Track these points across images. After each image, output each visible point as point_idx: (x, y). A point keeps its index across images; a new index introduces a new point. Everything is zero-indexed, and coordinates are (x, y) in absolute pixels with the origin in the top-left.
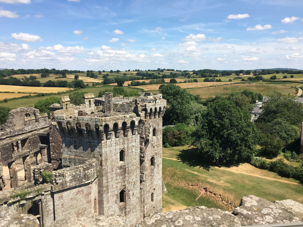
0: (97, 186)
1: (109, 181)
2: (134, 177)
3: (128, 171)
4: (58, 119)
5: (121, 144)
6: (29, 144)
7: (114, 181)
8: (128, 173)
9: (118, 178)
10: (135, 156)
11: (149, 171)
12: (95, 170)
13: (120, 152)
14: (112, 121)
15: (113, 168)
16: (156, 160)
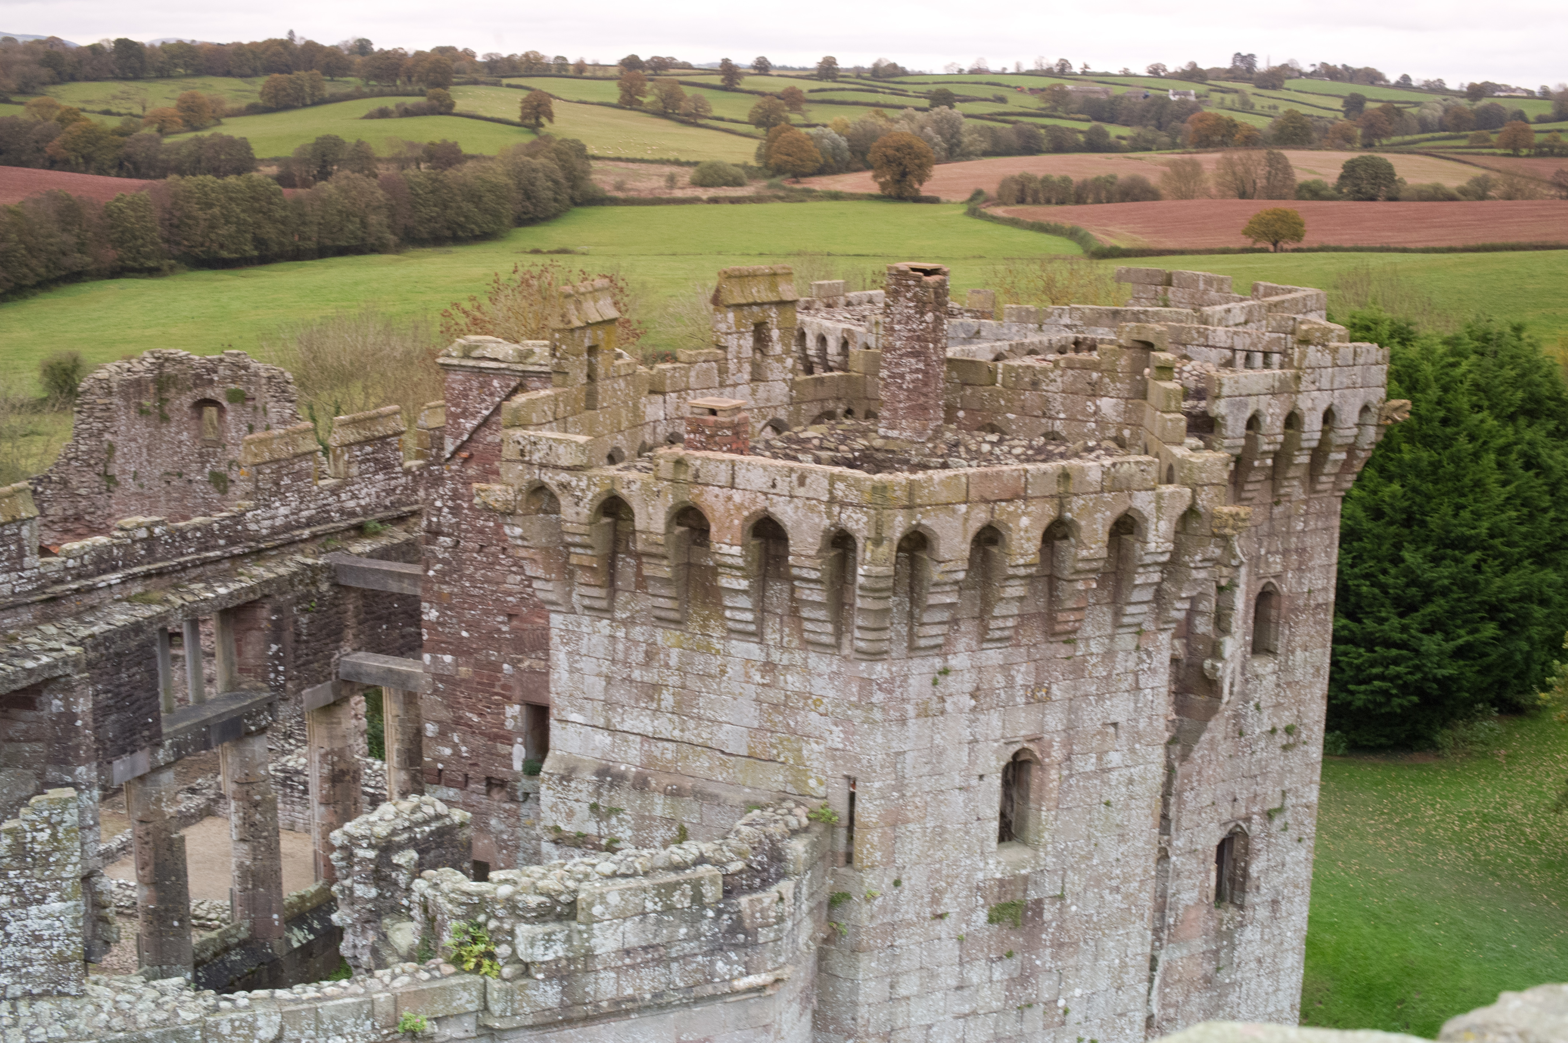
0: (807, 1018)
1: (902, 991)
2: (1103, 983)
3: (1060, 928)
4: (530, 463)
5: (1021, 700)
6: (274, 647)
7: (939, 995)
8: (1061, 945)
9: (975, 980)
10: (1127, 806)
11: (1199, 945)
12: (805, 890)
13: (1006, 770)
14: (963, 508)
15: (941, 893)
16: (1263, 857)
